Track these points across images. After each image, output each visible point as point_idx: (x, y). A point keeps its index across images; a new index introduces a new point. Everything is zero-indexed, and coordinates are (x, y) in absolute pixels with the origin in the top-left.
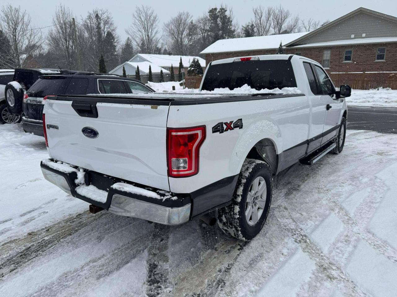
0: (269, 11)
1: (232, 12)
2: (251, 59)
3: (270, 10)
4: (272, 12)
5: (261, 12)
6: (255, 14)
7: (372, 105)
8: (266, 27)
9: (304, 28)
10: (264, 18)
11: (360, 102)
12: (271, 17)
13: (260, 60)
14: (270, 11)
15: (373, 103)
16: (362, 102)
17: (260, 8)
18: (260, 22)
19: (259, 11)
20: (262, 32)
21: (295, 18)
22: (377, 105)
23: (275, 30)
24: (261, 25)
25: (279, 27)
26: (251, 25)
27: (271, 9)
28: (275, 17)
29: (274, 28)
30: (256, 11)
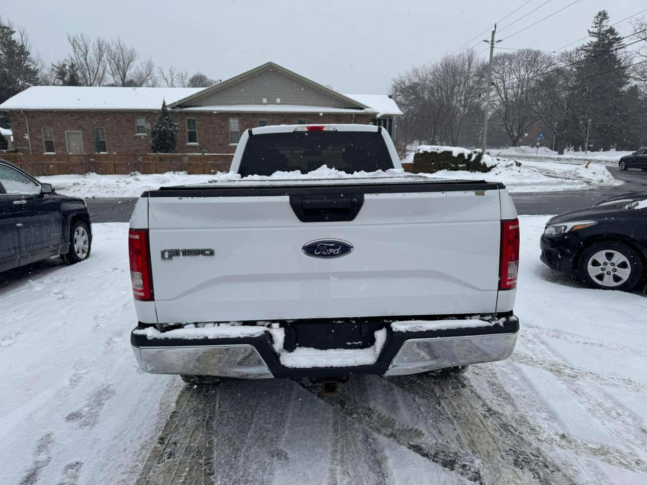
0: (99, 44)
1: (26, 37)
2: (324, 129)
3: (101, 43)
4: (105, 48)
5: (85, 44)
6: (74, 47)
8: (97, 71)
9: (164, 80)
10: (92, 55)
12: (105, 55)
13: (338, 130)
14: (102, 45)
17: (82, 37)
18: (86, 62)
19: (81, 43)
20: (92, 78)
21: (147, 62)
23: (115, 79)
24: (87, 66)
25: (121, 73)
26: (70, 65)
27: (103, 42)
28: (113, 57)
29: (113, 75)
30: (74, 40)
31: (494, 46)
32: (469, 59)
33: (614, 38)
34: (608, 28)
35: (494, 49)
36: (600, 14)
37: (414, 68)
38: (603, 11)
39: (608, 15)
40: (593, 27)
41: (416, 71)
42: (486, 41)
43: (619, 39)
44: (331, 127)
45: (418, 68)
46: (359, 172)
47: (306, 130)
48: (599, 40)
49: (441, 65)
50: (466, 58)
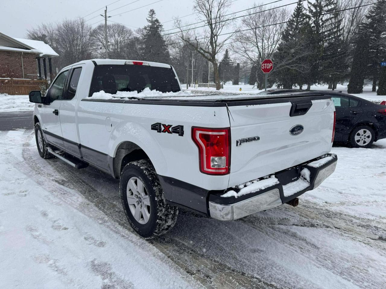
2: (143, 64)
7: (19, 110)
11: (5, 108)
13: (151, 66)
15: (19, 108)
16: (7, 108)
22: (24, 109)
31: (107, 19)
32: (81, 24)
33: (159, 25)
34: (155, 19)
35: (107, 21)
36: (151, 11)
37: (43, 25)
38: (153, 10)
39: (155, 12)
40: (148, 17)
41: (45, 27)
42: (102, 16)
43: (161, 26)
44: (147, 63)
45: (46, 25)
46: (170, 92)
47: (133, 64)
48: (152, 25)
49: (63, 25)
50: (80, 23)
